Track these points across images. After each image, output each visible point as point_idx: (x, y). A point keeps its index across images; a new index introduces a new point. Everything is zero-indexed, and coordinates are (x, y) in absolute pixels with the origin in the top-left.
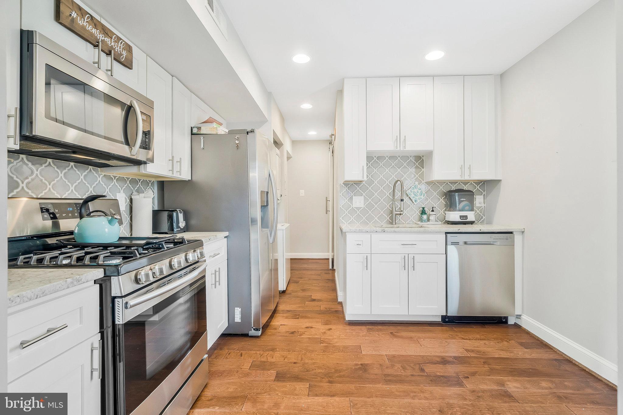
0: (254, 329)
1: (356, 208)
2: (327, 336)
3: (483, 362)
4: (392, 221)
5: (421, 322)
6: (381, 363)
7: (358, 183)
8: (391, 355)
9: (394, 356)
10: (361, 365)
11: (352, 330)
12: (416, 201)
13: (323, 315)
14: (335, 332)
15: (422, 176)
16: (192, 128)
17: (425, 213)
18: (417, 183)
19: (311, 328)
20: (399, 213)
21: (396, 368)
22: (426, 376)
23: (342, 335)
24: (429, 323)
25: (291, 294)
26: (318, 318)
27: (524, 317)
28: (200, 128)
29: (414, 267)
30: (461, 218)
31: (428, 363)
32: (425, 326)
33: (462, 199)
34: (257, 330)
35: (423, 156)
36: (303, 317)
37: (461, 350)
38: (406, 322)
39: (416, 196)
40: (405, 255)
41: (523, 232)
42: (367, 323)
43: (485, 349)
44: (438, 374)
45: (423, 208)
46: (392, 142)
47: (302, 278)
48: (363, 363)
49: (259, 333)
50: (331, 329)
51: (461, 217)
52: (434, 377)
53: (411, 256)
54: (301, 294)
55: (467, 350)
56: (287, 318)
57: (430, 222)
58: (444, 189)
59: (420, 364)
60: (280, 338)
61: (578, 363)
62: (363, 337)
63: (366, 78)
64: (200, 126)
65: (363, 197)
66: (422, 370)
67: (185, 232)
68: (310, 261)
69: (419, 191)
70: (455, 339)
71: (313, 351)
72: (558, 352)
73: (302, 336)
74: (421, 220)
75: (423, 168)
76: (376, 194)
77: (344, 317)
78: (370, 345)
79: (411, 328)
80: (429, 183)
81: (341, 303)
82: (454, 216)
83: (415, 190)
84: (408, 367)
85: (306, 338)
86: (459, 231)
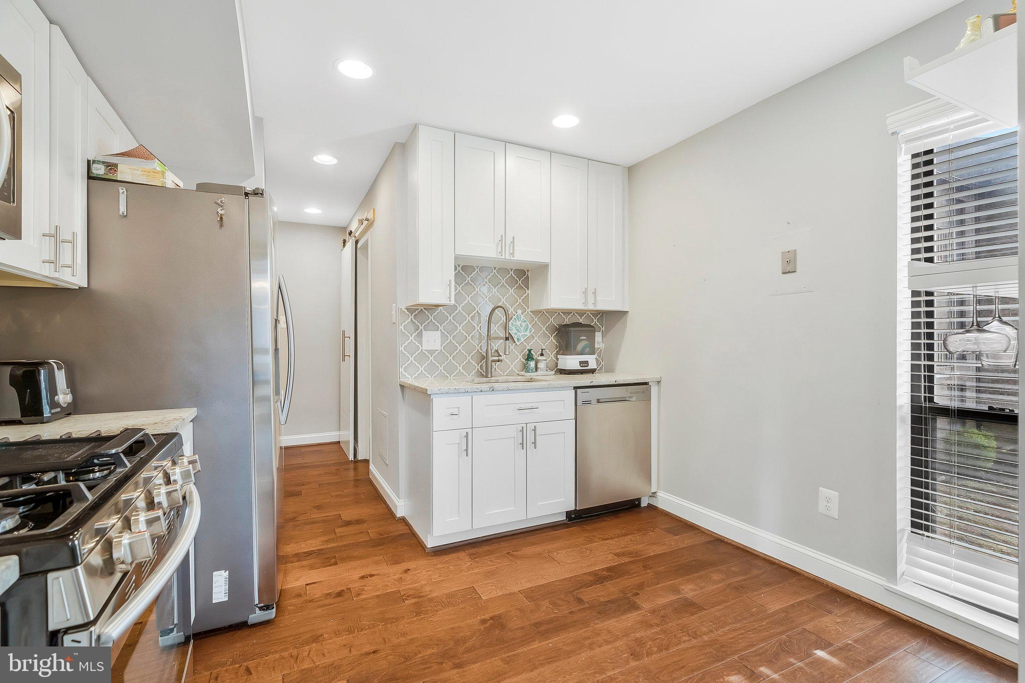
0: (261, 609)
1: (430, 351)
2: (410, 584)
3: (643, 567)
4: (485, 373)
5: (541, 527)
6: (519, 607)
7: (432, 307)
8: (527, 589)
9: (531, 590)
10: (492, 618)
11: (446, 562)
12: (518, 340)
13: (381, 547)
14: (418, 573)
15: (526, 301)
16: (89, 161)
17: (533, 359)
18: (520, 312)
19: (371, 576)
20: (497, 358)
21: (544, 608)
22: (589, 608)
23: (434, 577)
24: (552, 525)
25: (298, 519)
26: (375, 556)
27: (661, 494)
28: (116, 165)
29: (535, 443)
30: (581, 365)
31: (581, 588)
32: (548, 532)
33: (582, 338)
34: (267, 608)
35: (528, 271)
36: (344, 560)
37: (610, 557)
38: (520, 530)
39: (519, 332)
40: (522, 425)
41: (659, 382)
42: (463, 545)
43: (635, 547)
44: (602, 600)
45: (530, 351)
46: (494, 245)
47: (303, 485)
48: (492, 615)
49: (272, 613)
50: (409, 570)
51: (581, 363)
52: (600, 605)
53: (531, 426)
54: (316, 515)
55: (617, 555)
56: (312, 567)
57: (539, 372)
58: (554, 321)
59: (571, 592)
60: (319, 610)
61: (731, 540)
62: (469, 570)
63: (455, 132)
64: (115, 162)
65: (439, 332)
66: (580, 601)
67: (70, 414)
68: (303, 450)
69: (524, 324)
70: (594, 542)
71: (397, 619)
72: (706, 532)
73: (363, 597)
74: (525, 368)
75: (528, 290)
76: (460, 328)
77: (420, 545)
78: (487, 582)
79: (531, 539)
80: (535, 313)
81: (403, 520)
82: (571, 362)
83: (518, 323)
84: (560, 602)
85: (372, 598)
86: (591, 384)
